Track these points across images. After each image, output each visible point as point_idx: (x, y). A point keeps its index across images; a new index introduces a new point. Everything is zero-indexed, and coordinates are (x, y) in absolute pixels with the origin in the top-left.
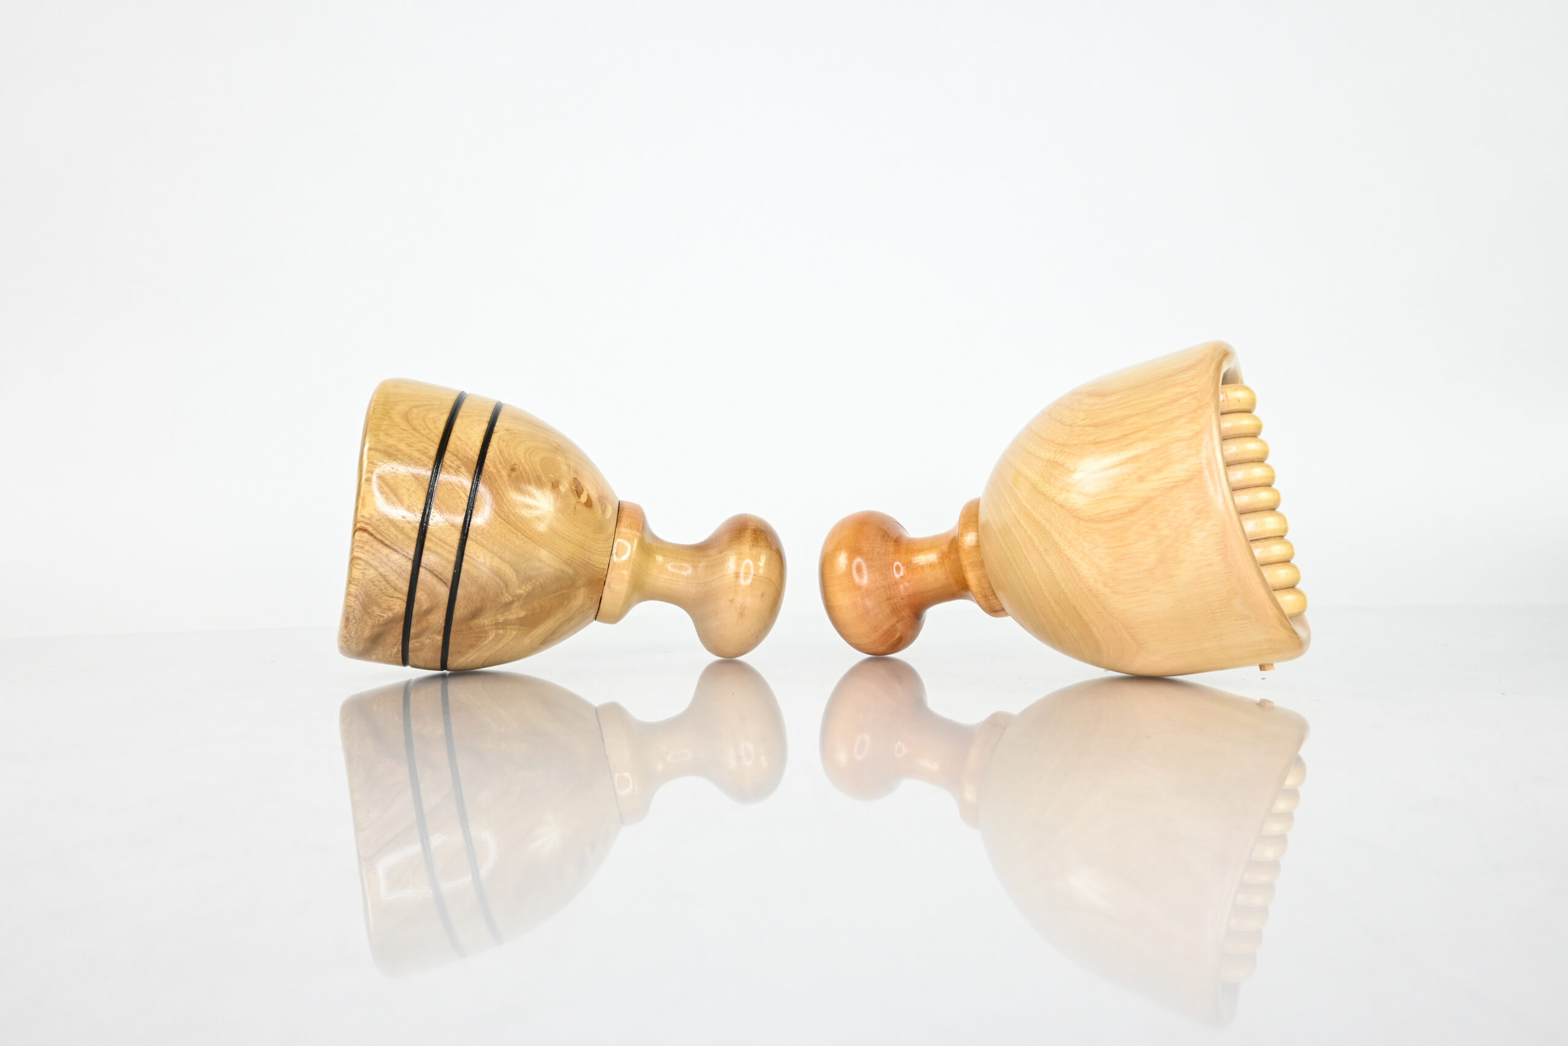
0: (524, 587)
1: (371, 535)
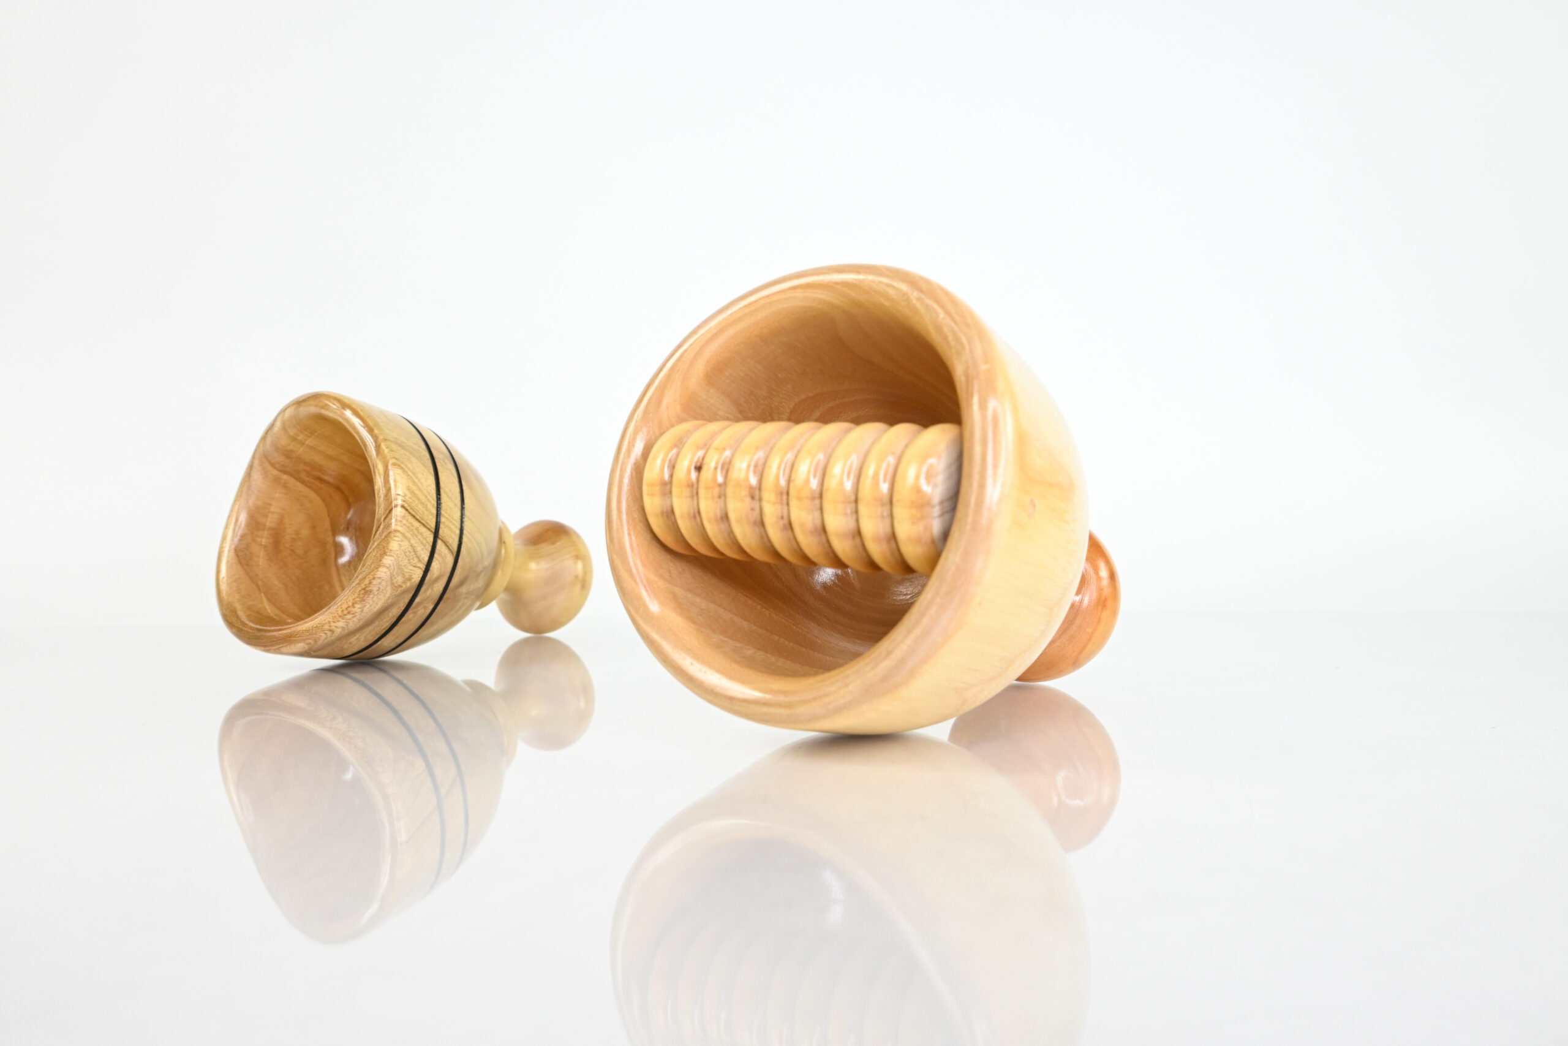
1: (407, 510)
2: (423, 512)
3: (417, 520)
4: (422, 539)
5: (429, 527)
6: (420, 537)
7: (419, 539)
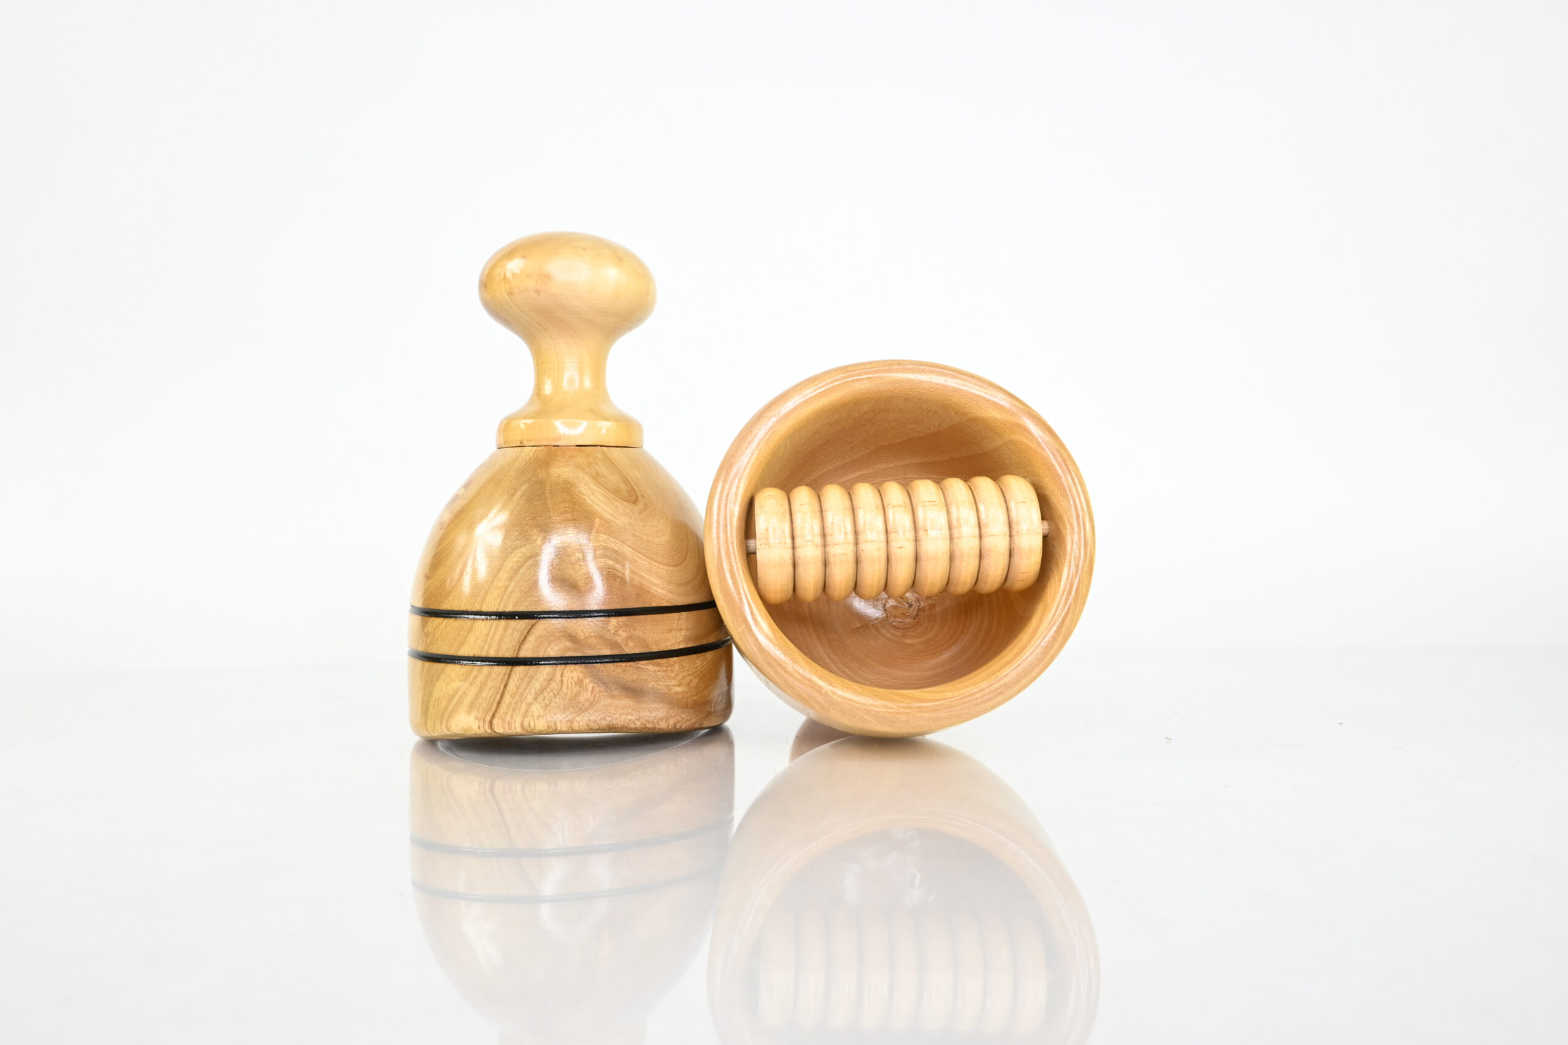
0: (535, 537)
1: (493, 716)
2: (490, 689)
3: (501, 697)
4: (524, 686)
5: (506, 677)
6: (521, 690)
7: (525, 689)
